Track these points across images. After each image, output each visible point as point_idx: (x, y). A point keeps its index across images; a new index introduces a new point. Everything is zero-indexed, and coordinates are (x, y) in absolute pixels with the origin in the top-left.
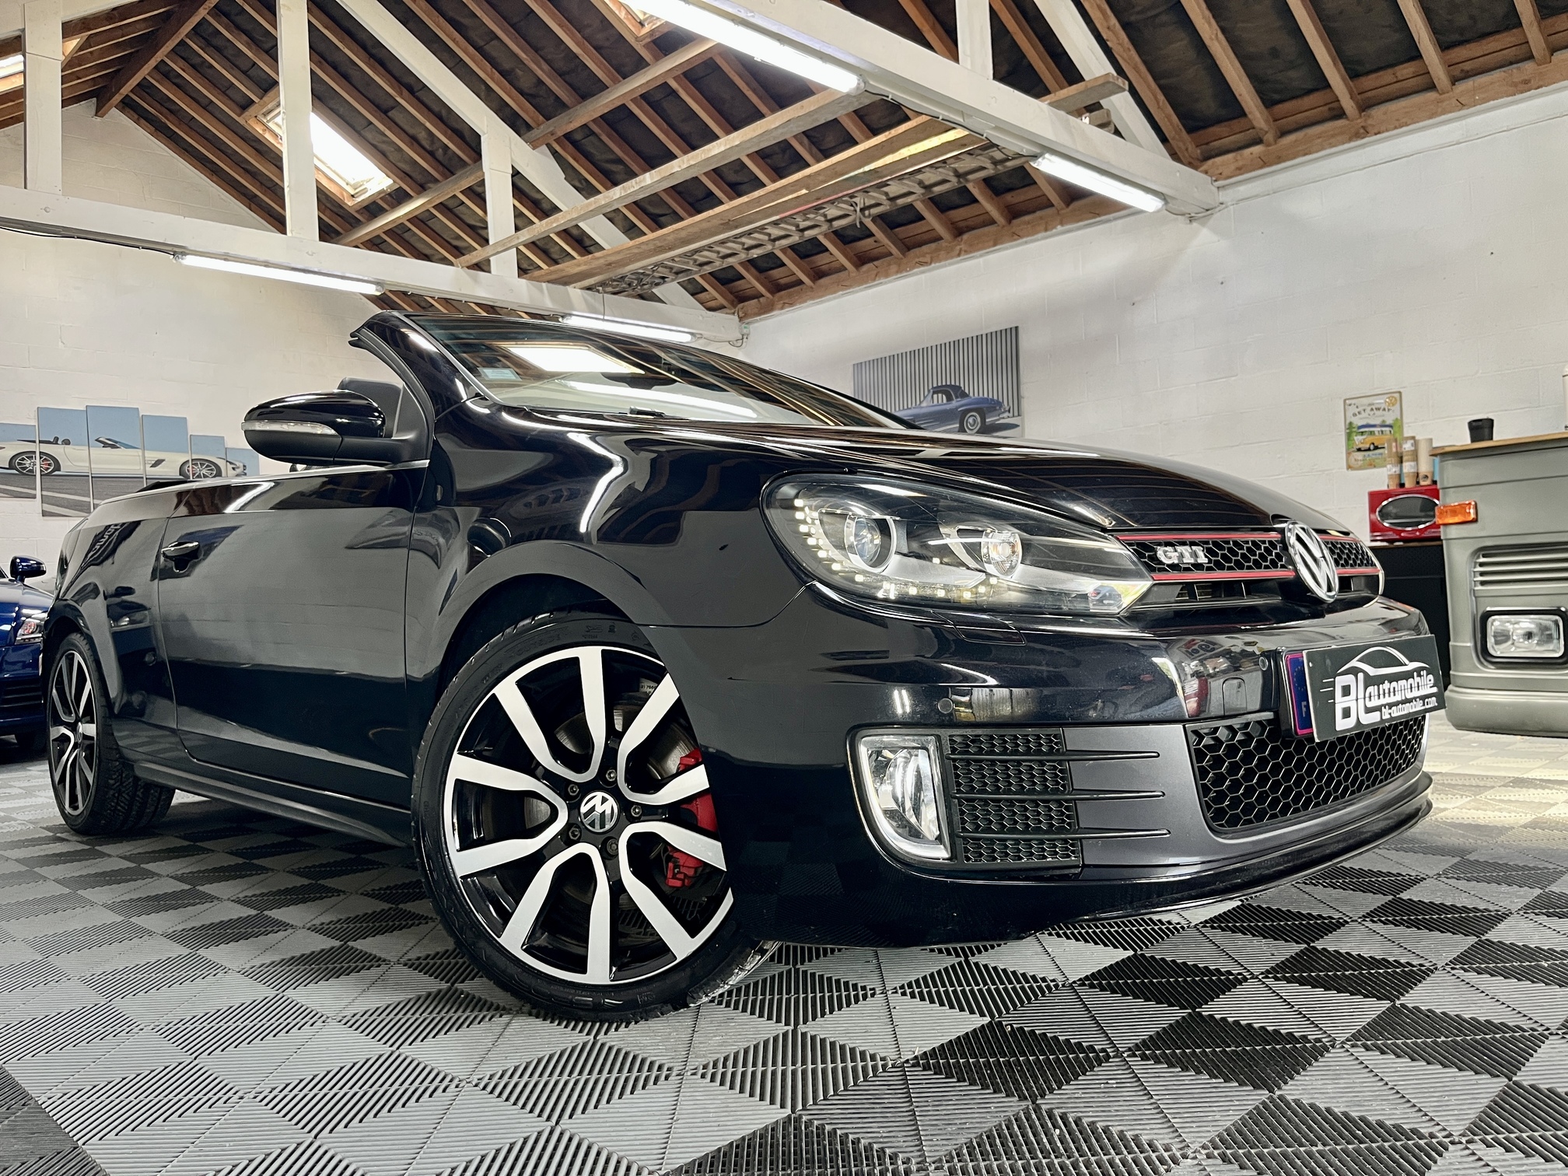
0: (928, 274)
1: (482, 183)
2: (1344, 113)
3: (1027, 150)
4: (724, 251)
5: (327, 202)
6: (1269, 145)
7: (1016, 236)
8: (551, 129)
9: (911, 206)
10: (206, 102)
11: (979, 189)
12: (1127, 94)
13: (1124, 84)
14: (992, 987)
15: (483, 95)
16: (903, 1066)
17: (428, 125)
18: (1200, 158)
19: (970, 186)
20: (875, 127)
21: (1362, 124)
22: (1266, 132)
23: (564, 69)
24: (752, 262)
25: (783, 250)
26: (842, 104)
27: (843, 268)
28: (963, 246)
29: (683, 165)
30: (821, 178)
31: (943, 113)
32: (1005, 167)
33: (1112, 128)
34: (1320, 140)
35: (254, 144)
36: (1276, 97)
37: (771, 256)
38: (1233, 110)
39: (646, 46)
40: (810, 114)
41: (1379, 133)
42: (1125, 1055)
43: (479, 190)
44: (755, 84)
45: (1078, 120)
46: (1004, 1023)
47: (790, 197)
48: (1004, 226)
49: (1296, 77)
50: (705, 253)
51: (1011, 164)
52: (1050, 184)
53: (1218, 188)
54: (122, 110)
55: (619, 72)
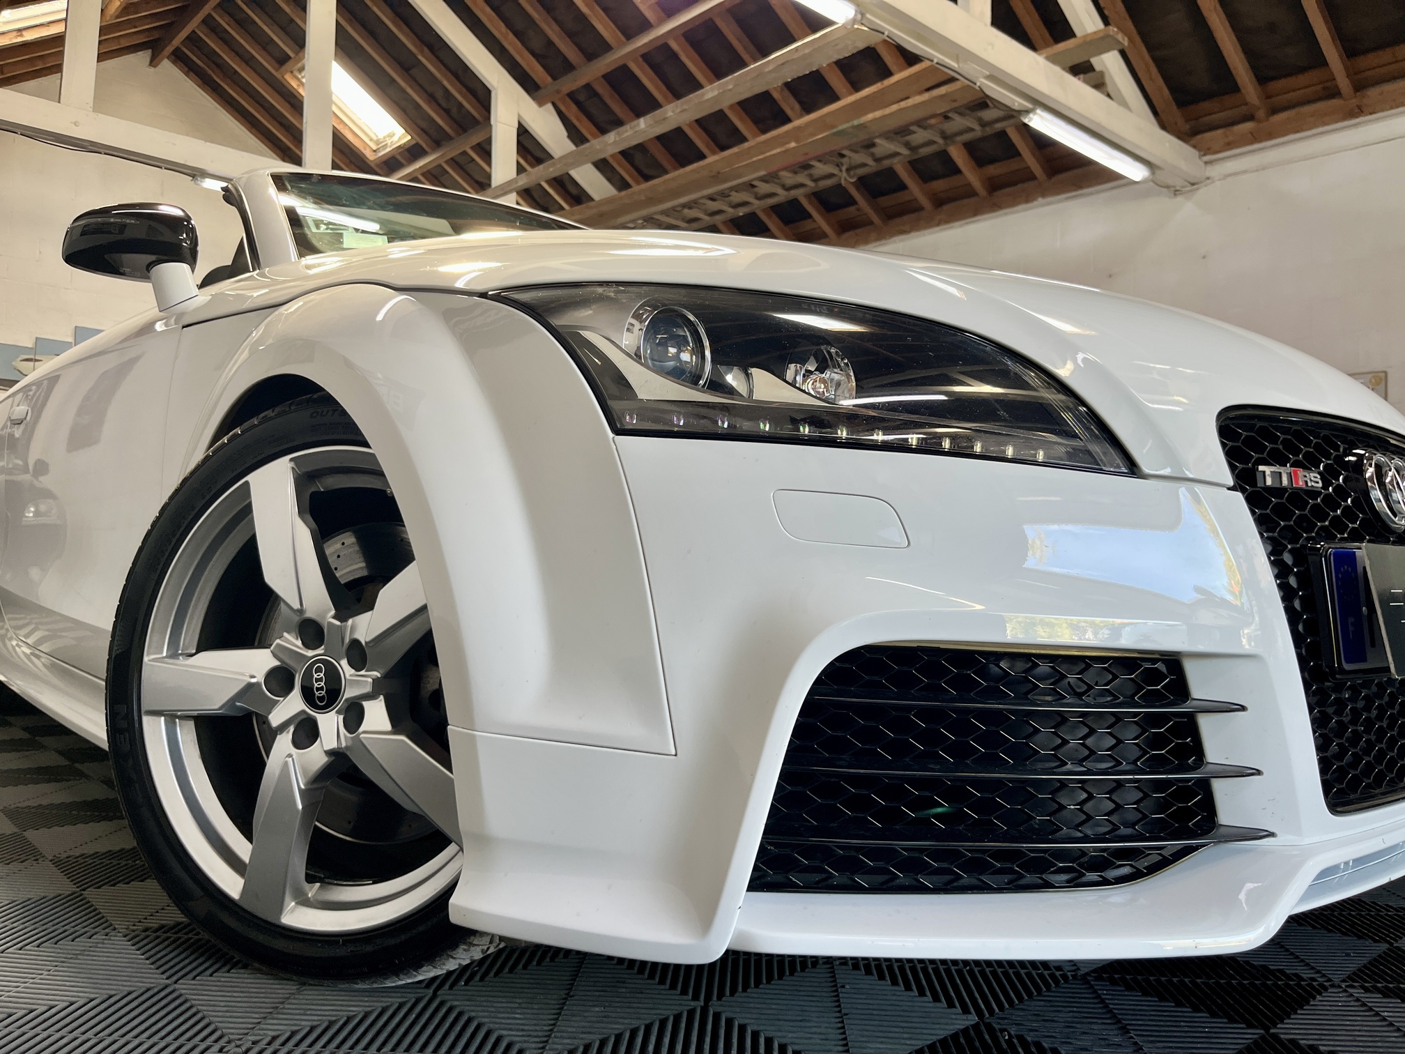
0: (908, 242)
1: (489, 139)
2: (1339, 92)
5: (351, 157)
6: (1259, 121)
7: (995, 206)
8: (557, 88)
10: (248, 56)
11: (962, 155)
13: (1124, 40)
15: (496, 54)
17: (446, 83)
18: (1190, 132)
19: (953, 150)
21: (1358, 103)
22: (1259, 108)
23: (573, 29)
25: (768, 212)
27: (825, 235)
28: (943, 216)
30: (808, 131)
31: (938, 56)
33: (1105, 90)
34: (1312, 119)
35: (288, 98)
36: (1271, 73)
41: (1374, 113)
43: (486, 145)
45: (1073, 78)
47: (779, 149)
48: (984, 198)
49: (1293, 53)
50: (693, 209)
51: (999, 126)
52: (1034, 155)
53: (1206, 163)
54: (174, 62)
55: (624, 33)
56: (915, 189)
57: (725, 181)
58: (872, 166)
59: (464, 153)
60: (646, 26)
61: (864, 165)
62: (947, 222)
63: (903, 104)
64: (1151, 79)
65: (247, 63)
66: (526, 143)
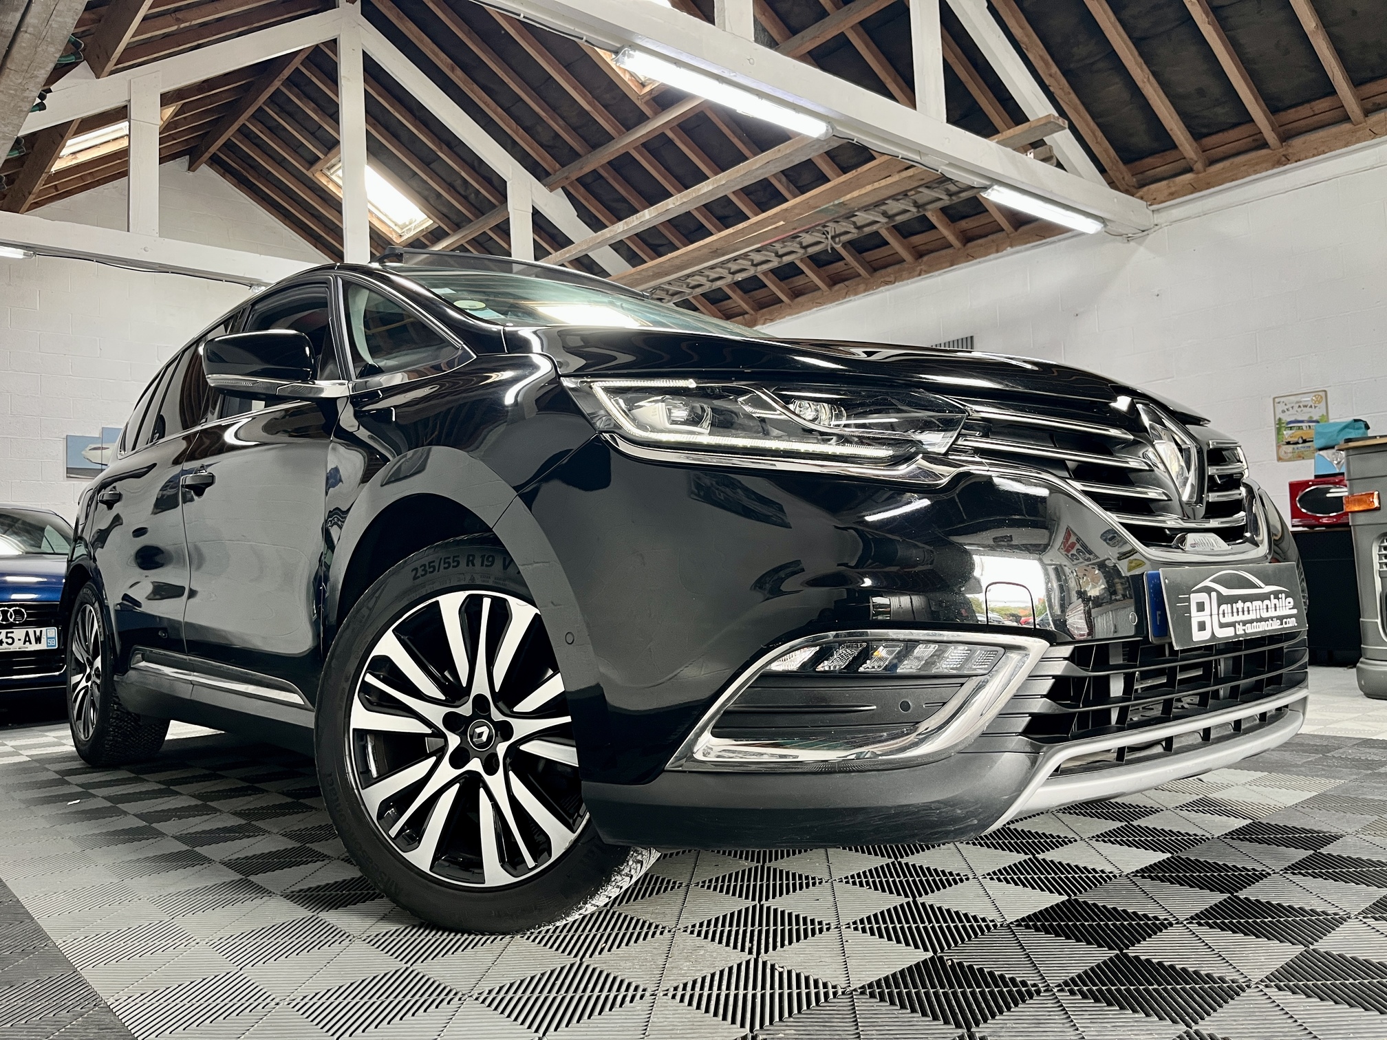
0: (892, 292)
1: (507, 221)
2: (1267, 144)
3: (978, 182)
4: (713, 275)
5: (378, 240)
6: (1198, 173)
7: (970, 257)
8: (566, 175)
9: (876, 233)
11: (937, 217)
12: (1067, 131)
13: (1064, 123)
14: (936, 925)
15: (508, 149)
16: (852, 993)
17: (463, 174)
18: (1136, 185)
19: (929, 215)
20: (845, 166)
21: (1284, 153)
22: (1196, 162)
23: (577, 124)
24: (737, 284)
25: (765, 273)
26: (815, 147)
27: (817, 288)
28: (923, 267)
29: (676, 203)
30: (796, 211)
31: (902, 153)
32: (960, 197)
33: (1054, 161)
34: (1245, 167)
35: (318, 193)
36: (1205, 131)
37: (754, 278)
38: (1166, 143)
39: (647, 103)
40: (786, 156)
41: (1299, 160)
42: (1055, 990)
43: (505, 227)
44: (739, 132)
45: (1024, 156)
46: (945, 958)
47: (770, 228)
48: (959, 249)
49: (1222, 113)
50: (697, 277)
52: (1000, 211)
53: (1153, 212)
54: (211, 166)
55: (623, 125)
56: (895, 244)
57: (723, 255)
58: (854, 234)
59: (484, 233)
60: (642, 118)
61: (847, 233)
62: (927, 272)
63: (876, 185)
64: (1097, 143)
65: (281, 166)
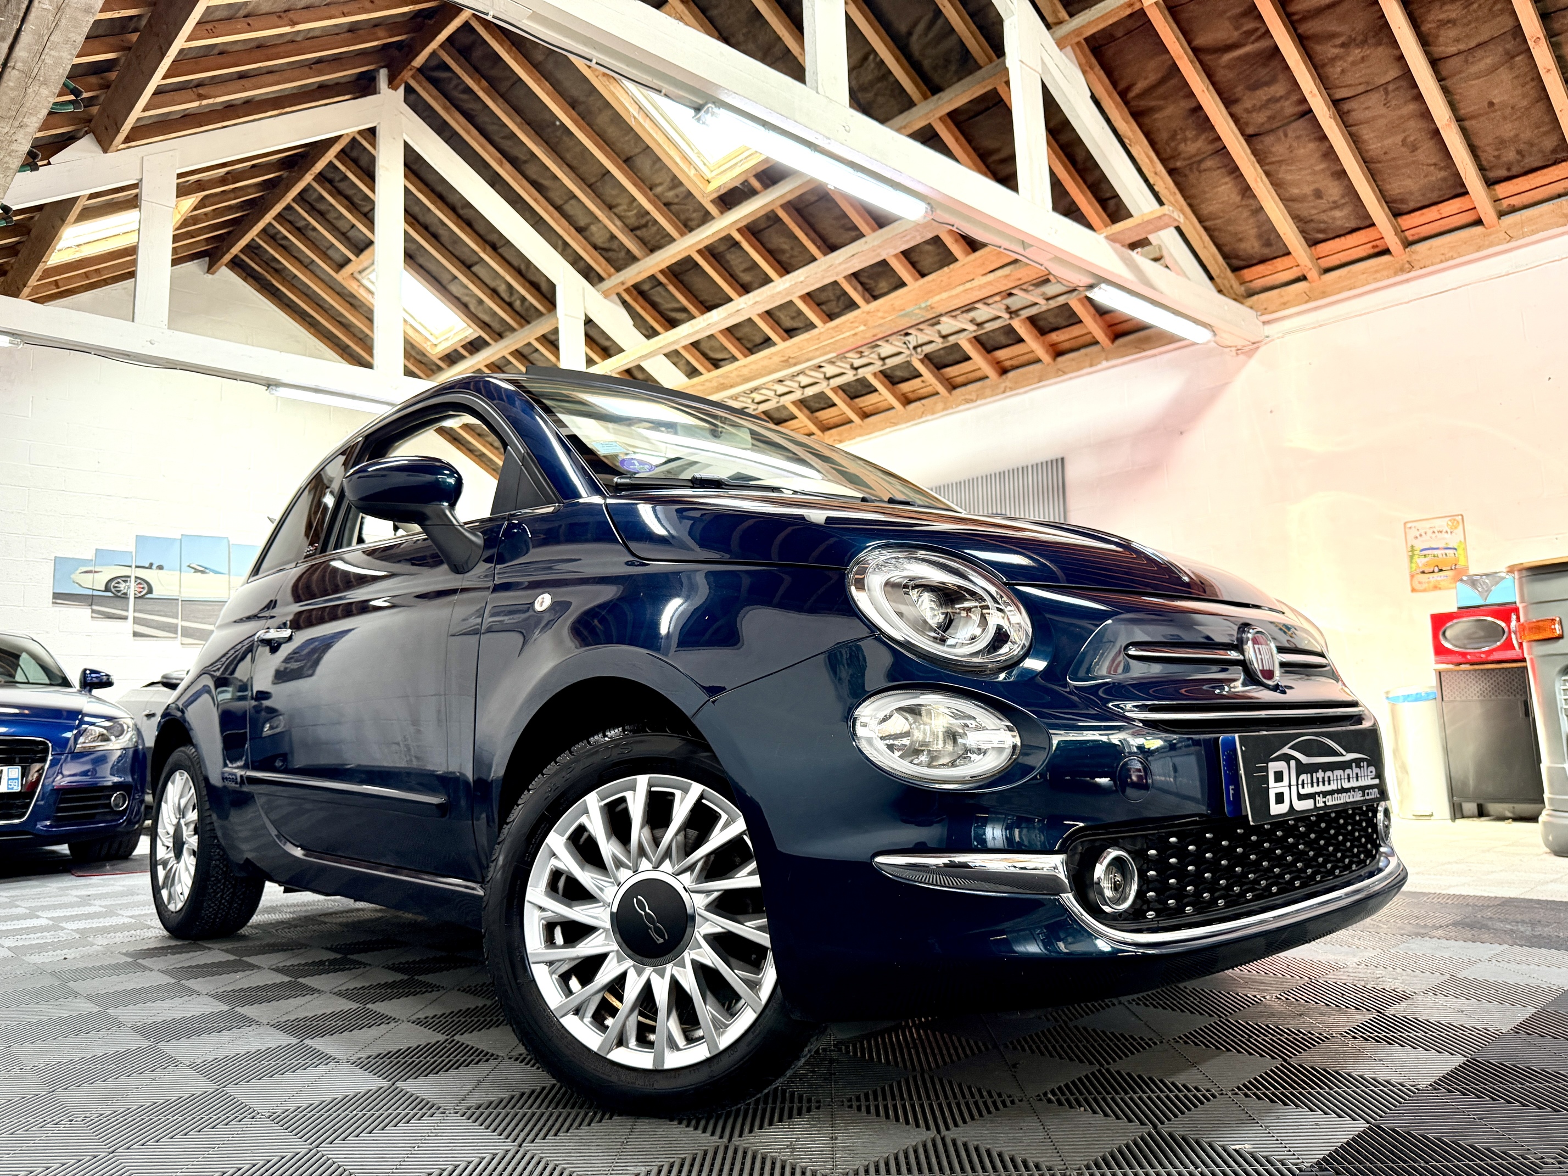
0: (972, 412)
1: (556, 331)
2: (1389, 250)
3: (1083, 280)
4: (781, 389)
5: (413, 352)
6: (1313, 282)
8: (621, 280)
10: (307, 261)
11: (1026, 329)
12: (1174, 233)
15: (560, 250)
17: (508, 279)
18: (1246, 294)
19: (1017, 324)
20: (926, 268)
21: (1409, 259)
22: (1310, 270)
23: (636, 224)
24: (805, 401)
25: (836, 390)
27: (891, 408)
28: (1008, 384)
31: (1006, 244)
33: (1163, 262)
34: (1365, 276)
35: (348, 299)
36: (1321, 236)
37: (821, 395)
38: (1278, 249)
39: (713, 201)
40: (873, 249)
41: (1424, 268)
43: (552, 338)
45: (1133, 253)
47: (848, 334)
48: (1048, 365)
49: (1341, 217)
51: (1061, 300)
52: (1096, 321)
53: (1264, 323)
54: (232, 269)
55: (685, 225)
56: (978, 361)
57: (795, 365)
58: (939, 344)
59: (529, 344)
60: (706, 217)
61: (931, 342)
62: (1011, 389)
63: (968, 285)
64: (1205, 247)
65: (306, 267)
66: (592, 333)
